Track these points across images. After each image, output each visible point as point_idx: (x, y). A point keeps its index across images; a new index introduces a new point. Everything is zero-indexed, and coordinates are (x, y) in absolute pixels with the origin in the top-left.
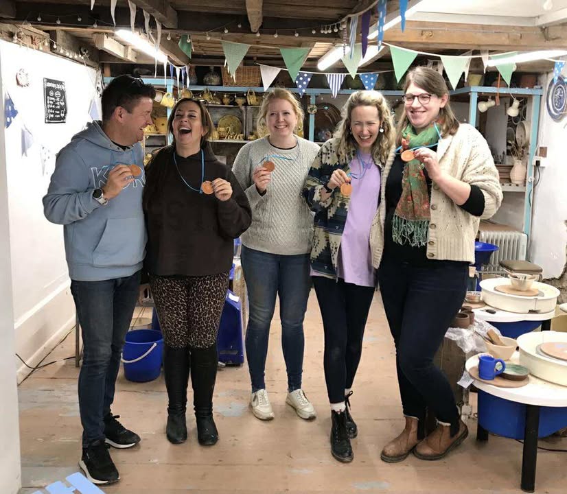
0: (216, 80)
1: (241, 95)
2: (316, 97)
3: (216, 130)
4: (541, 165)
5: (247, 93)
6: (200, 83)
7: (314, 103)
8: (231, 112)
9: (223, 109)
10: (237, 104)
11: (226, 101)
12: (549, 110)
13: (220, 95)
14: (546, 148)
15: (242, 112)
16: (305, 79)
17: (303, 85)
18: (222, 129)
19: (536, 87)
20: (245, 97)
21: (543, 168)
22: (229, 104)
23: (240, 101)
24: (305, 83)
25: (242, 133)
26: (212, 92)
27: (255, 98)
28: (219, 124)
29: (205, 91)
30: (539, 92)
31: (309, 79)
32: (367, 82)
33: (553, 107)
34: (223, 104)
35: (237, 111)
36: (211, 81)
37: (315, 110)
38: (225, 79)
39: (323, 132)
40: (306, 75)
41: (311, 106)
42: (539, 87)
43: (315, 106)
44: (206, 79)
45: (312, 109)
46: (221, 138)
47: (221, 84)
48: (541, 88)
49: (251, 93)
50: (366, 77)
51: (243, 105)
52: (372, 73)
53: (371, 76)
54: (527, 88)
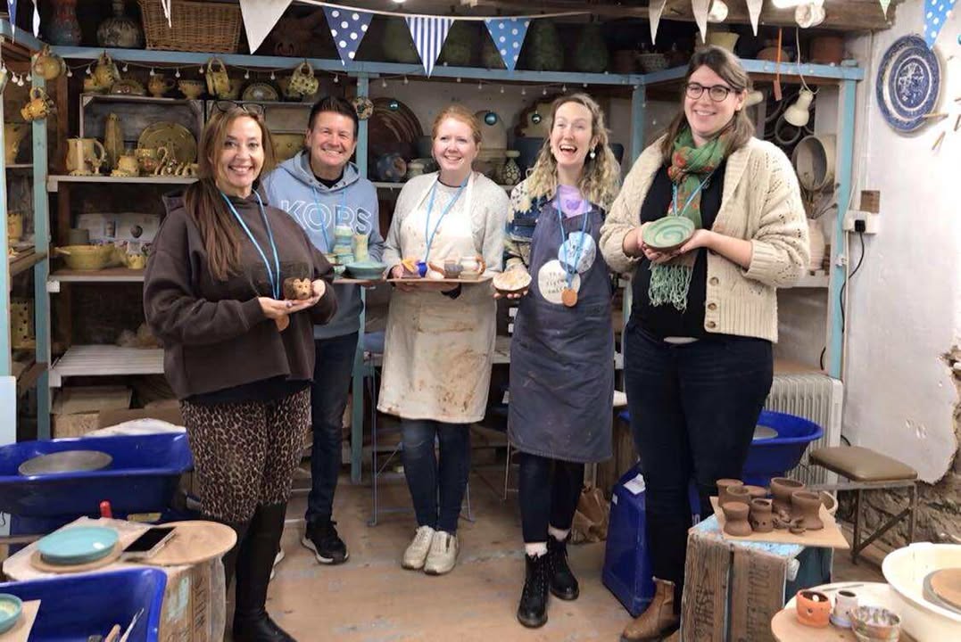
0: (127, 34)
1: (192, 73)
2: (371, 80)
3: (132, 154)
4: (869, 230)
5: (205, 67)
6: (89, 41)
7: (366, 94)
8: (169, 114)
9: (149, 108)
10: (184, 96)
11: (157, 87)
12: (885, 111)
13: (138, 72)
14: (879, 192)
15: (195, 115)
16: (354, 26)
17: (349, 40)
18: (146, 153)
19: (846, 62)
20: (202, 79)
21: (872, 235)
22: (164, 96)
23: (189, 88)
24: (354, 36)
25: (196, 162)
26: (120, 65)
27: (226, 80)
28: (140, 140)
29: (101, 62)
30: (853, 74)
31: (364, 28)
32: (503, 39)
33: (894, 103)
34: (149, 94)
35: (185, 111)
36: (115, 36)
37: (370, 110)
38: (152, 33)
39: (388, 159)
40: (356, 17)
41: (361, 102)
42: (852, 62)
43: (368, 102)
44: (104, 32)
45: (362, 108)
46: (142, 172)
47: (141, 45)
48: (857, 66)
49: (216, 68)
50: (501, 26)
51: (198, 98)
52: (514, 19)
53: (513, 25)
54: (832, 64)
